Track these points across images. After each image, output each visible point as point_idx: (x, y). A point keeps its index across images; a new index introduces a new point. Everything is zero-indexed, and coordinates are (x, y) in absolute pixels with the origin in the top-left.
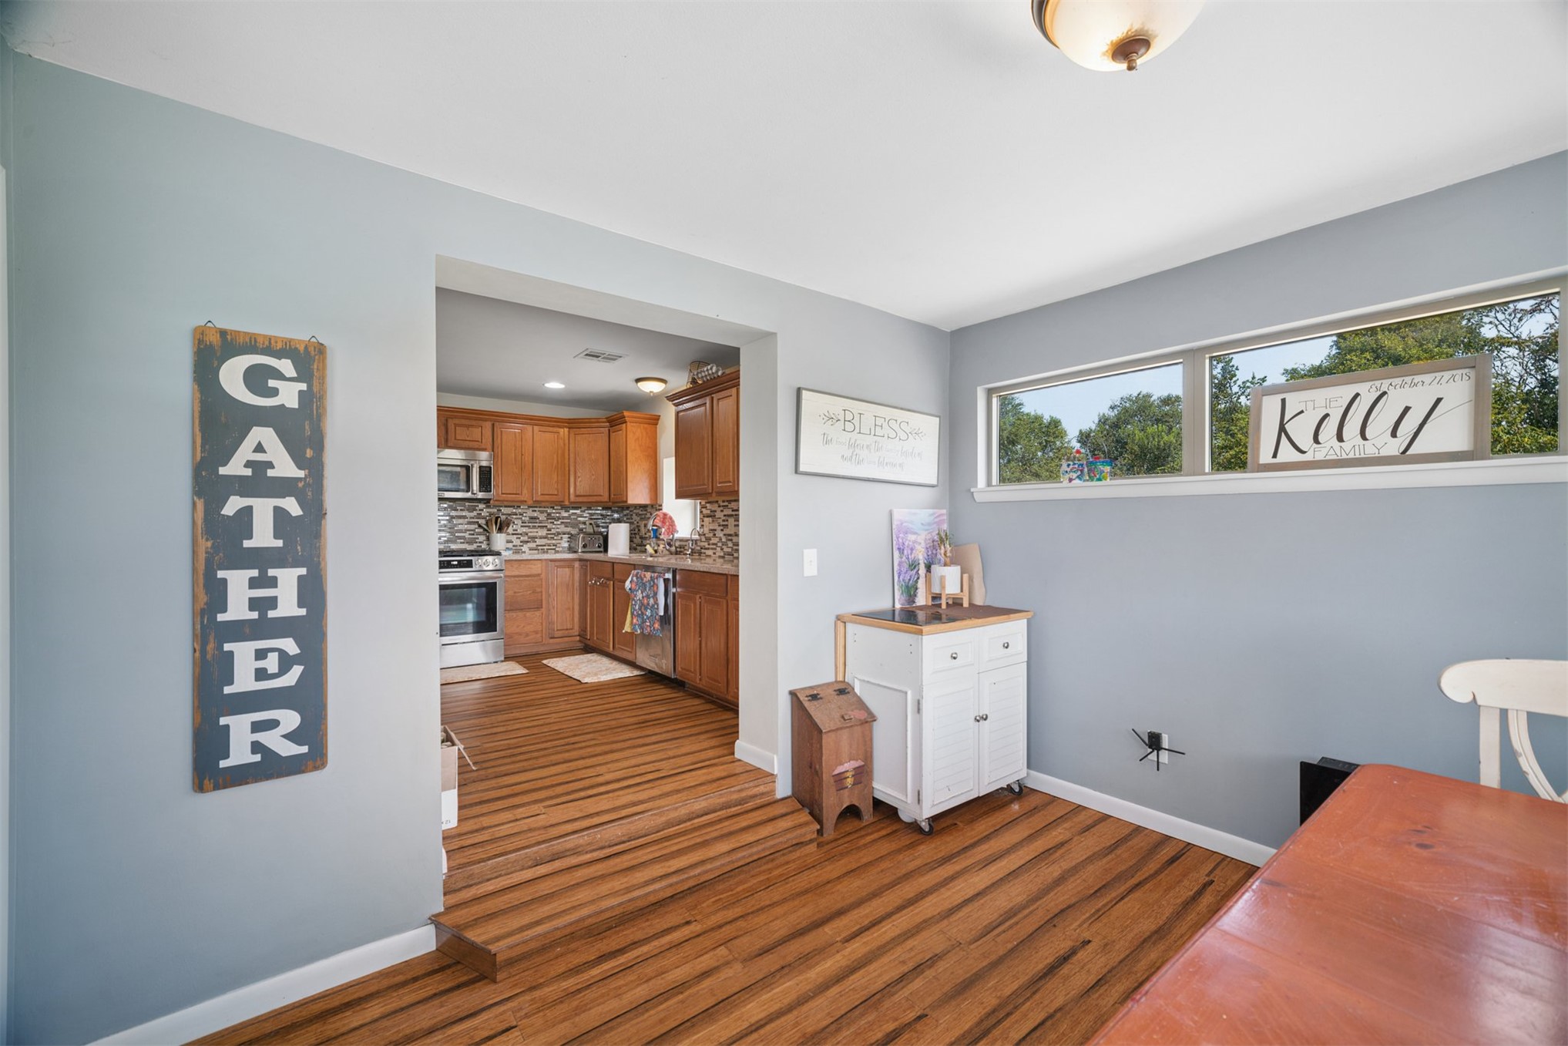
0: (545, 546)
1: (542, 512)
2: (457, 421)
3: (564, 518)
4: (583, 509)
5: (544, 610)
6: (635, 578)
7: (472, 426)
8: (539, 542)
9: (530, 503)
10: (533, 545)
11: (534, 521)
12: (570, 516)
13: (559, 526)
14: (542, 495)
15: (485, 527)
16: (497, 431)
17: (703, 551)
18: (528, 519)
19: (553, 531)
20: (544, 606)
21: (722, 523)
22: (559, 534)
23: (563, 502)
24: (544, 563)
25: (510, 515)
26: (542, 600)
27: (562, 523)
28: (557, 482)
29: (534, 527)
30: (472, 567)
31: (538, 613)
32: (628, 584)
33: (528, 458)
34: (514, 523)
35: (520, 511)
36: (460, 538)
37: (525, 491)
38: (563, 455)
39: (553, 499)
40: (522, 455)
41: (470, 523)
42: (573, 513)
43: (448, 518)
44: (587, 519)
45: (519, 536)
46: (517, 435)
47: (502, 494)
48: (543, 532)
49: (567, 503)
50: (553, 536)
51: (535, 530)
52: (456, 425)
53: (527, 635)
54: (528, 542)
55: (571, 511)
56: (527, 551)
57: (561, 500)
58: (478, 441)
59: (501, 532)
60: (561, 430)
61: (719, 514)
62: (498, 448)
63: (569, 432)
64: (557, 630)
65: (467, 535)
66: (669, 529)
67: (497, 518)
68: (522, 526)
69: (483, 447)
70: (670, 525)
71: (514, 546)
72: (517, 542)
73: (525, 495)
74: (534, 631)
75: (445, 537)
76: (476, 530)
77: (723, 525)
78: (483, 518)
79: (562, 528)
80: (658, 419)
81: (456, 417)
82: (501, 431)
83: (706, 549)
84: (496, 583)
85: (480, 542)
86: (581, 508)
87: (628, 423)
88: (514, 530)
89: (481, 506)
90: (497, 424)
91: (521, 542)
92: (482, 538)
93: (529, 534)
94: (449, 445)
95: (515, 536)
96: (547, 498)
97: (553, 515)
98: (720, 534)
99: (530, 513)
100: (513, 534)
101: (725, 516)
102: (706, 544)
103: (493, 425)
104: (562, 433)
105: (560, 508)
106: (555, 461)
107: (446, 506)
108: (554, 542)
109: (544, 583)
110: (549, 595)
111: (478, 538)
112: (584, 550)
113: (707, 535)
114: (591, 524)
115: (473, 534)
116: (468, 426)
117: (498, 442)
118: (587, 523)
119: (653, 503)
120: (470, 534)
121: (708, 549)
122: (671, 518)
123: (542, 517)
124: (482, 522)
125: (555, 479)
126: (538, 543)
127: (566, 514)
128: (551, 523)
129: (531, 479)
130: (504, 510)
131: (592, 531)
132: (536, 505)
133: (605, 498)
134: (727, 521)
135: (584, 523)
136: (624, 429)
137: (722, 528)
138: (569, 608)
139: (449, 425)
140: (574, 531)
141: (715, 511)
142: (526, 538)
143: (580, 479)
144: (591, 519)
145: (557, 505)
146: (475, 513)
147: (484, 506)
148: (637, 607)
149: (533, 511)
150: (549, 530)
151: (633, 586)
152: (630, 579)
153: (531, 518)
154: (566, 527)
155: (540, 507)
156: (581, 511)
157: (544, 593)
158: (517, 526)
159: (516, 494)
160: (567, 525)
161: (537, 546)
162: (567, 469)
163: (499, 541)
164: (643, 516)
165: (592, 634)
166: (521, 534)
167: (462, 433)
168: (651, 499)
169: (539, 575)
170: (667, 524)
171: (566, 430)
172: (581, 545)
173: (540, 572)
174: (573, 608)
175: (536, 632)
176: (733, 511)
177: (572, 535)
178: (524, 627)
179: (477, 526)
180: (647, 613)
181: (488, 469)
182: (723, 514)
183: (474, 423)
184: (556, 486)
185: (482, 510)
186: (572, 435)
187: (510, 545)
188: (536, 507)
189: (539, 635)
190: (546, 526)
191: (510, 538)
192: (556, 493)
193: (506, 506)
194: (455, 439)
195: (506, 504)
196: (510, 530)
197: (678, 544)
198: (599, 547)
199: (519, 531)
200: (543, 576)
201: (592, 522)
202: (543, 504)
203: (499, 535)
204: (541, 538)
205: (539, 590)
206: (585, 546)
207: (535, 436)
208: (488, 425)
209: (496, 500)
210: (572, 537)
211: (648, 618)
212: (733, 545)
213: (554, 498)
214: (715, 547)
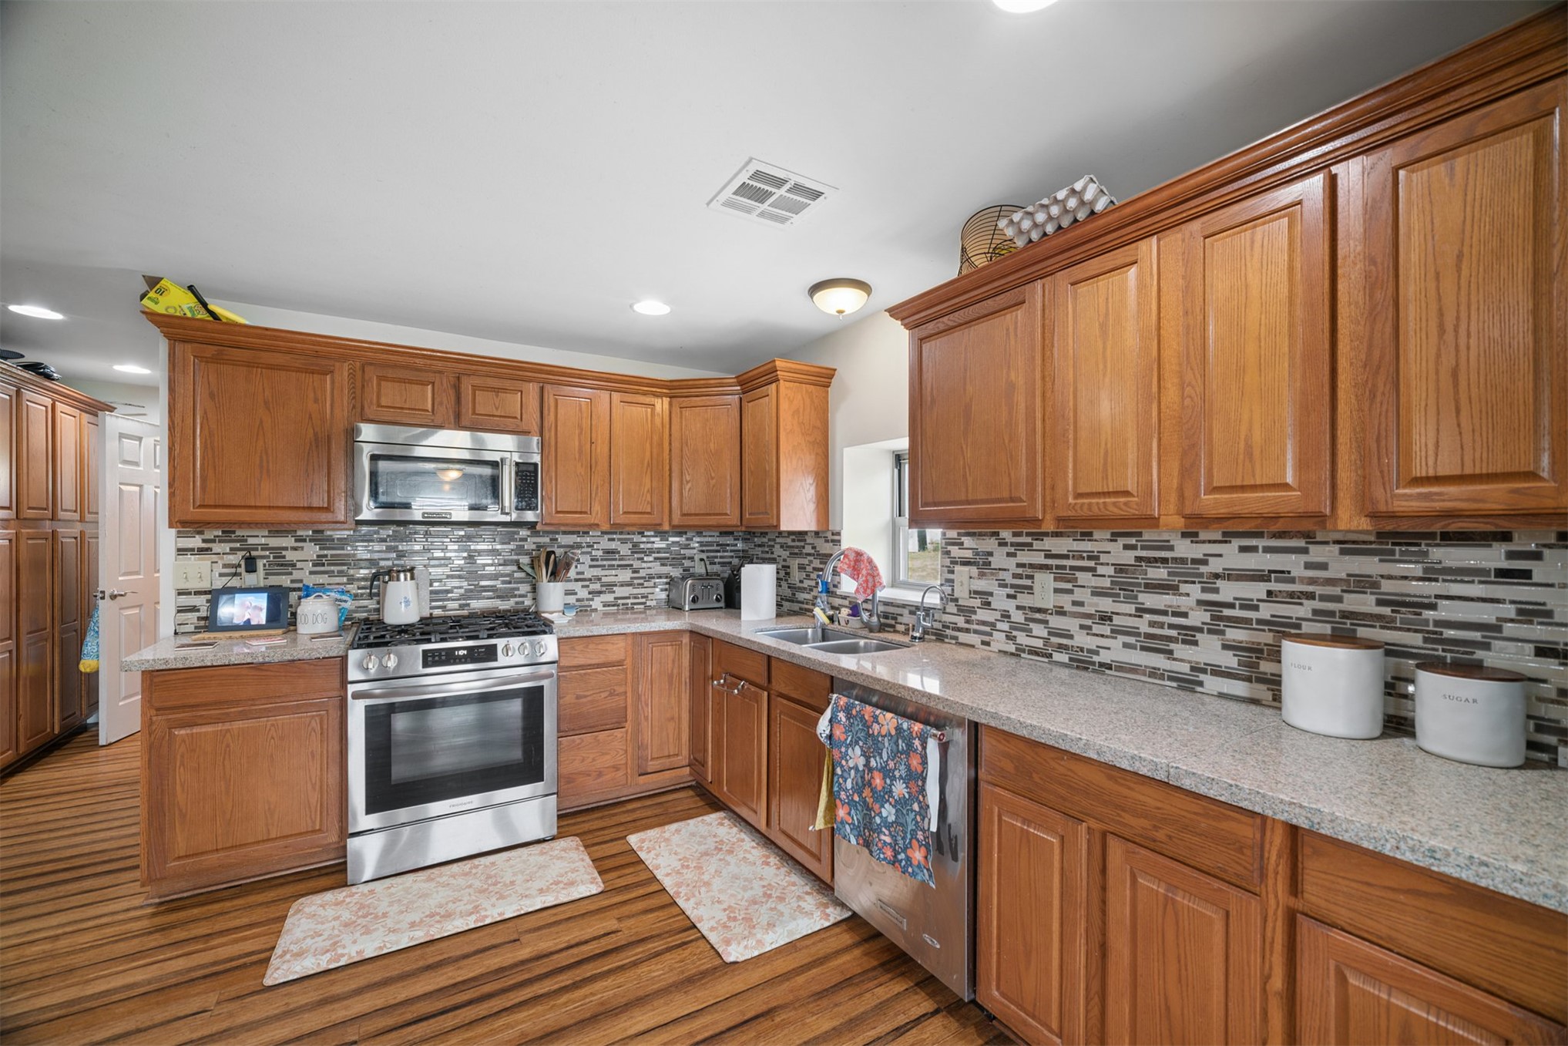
0: (628, 598)
1: (624, 542)
2: (477, 381)
3: (659, 551)
4: (689, 535)
5: (628, 725)
6: (842, 716)
7: (505, 390)
8: (620, 591)
9: (606, 527)
10: (609, 598)
11: (611, 556)
12: (669, 546)
13: (649, 565)
14: (625, 513)
15: (529, 570)
16: (550, 400)
17: (949, 632)
18: (600, 553)
19: (642, 573)
20: (629, 717)
21: (1010, 580)
22: (651, 577)
23: (660, 525)
24: (630, 639)
25: (572, 547)
26: (626, 707)
27: (655, 558)
28: (651, 491)
29: (611, 567)
30: (496, 660)
31: (618, 733)
32: (823, 726)
33: (601, 448)
34: (578, 560)
35: (588, 540)
36: (486, 589)
37: (596, 508)
38: (661, 444)
39: (644, 521)
40: (592, 443)
41: (505, 564)
42: (673, 542)
43: (465, 554)
44: (695, 551)
45: (587, 583)
46: (583, 406)
47: (558, 512)
48: (626, 575)
49: (666, 527)
50: (641, 581)
51: (614, 572)
52: (475, 388)
53: (600, 774)
54: (600, 592)
55: (672, 539)
56: (600, 608)
57: (657, 522)
58: (516, 418)
59: (555, 580)
60: (658, 402)
61: (999, 559)
62: (550, 430)
63: (671, 404)
64: (652, 759)
65: (498, 584)
66: (867, 581)
67: (549, 554)
68: (590, 566)
69: (526, 428)
70: (868, 574)
71: (578, 600)
72: (583, 594)
73: (597, 515)
74: (614, 767)
75: (461, 587)
76: (516, 575)
77: (1013, 586)
78: (528, 553)
79: (657, 568)
80: (831, 377)
81: (474, 374)
82: (556, 400)
83: (960, 630)
84: (542, 687)
85: (521, 596)
86: (686, 533)
87: (781, 381)
88: (578, 573)
89: (524, 533)
90: (548, 387)
91: (590, 593)
92: (524, 588)
93: (604, 579)
94: (463, 424)
95: (580, 584)
96: (634, 518)
97: (642, 546)
98: (1000, 601)
99: (605, 543)
100: (577, 580)
101: (1019, 565)
102: (960, 621)
103: (542, 389)
104: (658, 407)
105: (652, 533)
106: (648, 454)
107: (462, 533)
108: (642, 591)
109: (629, 676)
110: (639, 697)
111: (518, 589)
112: (693, 607)
113: (960, 602)
114: (702, 560)
115: (510, 583)
116: (497, 390)
117: (550, 419)
118: (697, 558)
119: (820, 529)
120: (504, 582)
121: (967, 631)
122: (870, 561)
123: (625, 550)
124: (525, 560)
125: (648, 486)
126: (617, 595)
127: (663, 545)
128: (638, 559)
129: (607, 485)
130: (564, 539)
131: (703, 571)
132: (615, 529)
133: (733, 519)
134: (1031, 577)
135: (692, 559)
136: (774, 392)
137: (1011, 591)
138: (673, 718)
139: (463, 386)
140: (676, 573)
141: (991, 554)
142: (597, 587)
143: (689, 485)
144: (703, 551)
145: (648, 530)
146: (512, 546)
147: (529, 533)
148: (849, 785)
149: (609, 540)
150: (635, 571)
151: (838, 733)
152: (828, 714)
153: (608, 552)
154: (662, 565)
155: (621, 533)
156: (687, 539)
157: (629, 694)
158: (583, 566)
159: (581, 513)
160: (663, 562)
161: (615, 598)
162: (668, 468)
163: (554, 597)
164: (796, 551)
165: (718, 773)
166: (590, 580)
167: (485, 403)
168: (818, 521)
169: (620, 663)
170: (864, 572)
171: (666, 400)
172: (688, 598)
173: (622, 657)
174: (680, 718)
175: (616, 768)
176: (1047, 556)
177: (672, 579)
178: (594, 760)
179: (515, 568)
180: (884, 813)
181: (532, 468)
182: (1013, 561)
183: (507, 384)
184: (649, 499)
185: (526, 540)
186: (676, 410)
187: (571, 599)
188: (615, 533)
189: (621, 773)
190: (632, 565)
191: (571, 586)
192: (649, 510)
193: (565, 533)
194: (474, 413)
195: (563, 529)
196: (572, 574)
197: (881, 608)
198: (718, 600)
199: (587, 575)
200: (628, 663)
201: (704, 556)
202: (627, 529)
203: (551, 584)
204: (622, 586)
205: (621, 689)
206: (694, 601)
207: (614, 410)
208: (532, 389)
209: (546, 524)
210: (672, 582)
211: (889, 826)
212: (1050, 633)
213: (645, 519)
214: (987, 629)
